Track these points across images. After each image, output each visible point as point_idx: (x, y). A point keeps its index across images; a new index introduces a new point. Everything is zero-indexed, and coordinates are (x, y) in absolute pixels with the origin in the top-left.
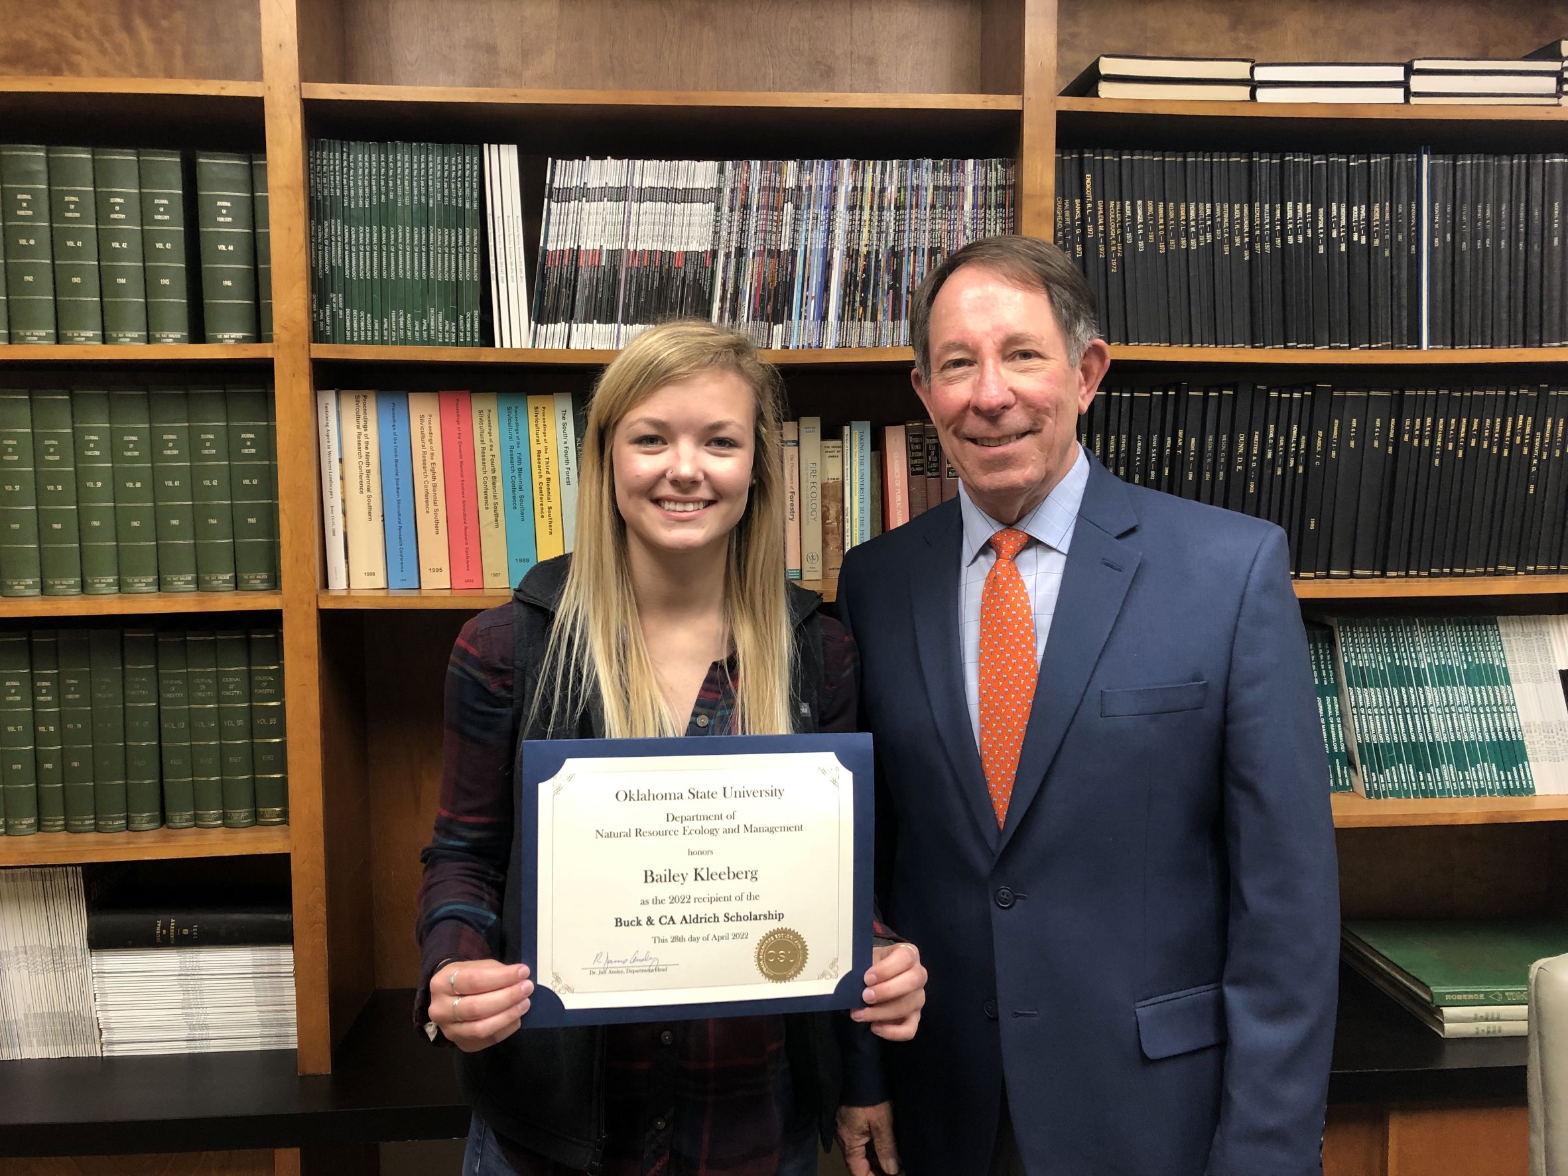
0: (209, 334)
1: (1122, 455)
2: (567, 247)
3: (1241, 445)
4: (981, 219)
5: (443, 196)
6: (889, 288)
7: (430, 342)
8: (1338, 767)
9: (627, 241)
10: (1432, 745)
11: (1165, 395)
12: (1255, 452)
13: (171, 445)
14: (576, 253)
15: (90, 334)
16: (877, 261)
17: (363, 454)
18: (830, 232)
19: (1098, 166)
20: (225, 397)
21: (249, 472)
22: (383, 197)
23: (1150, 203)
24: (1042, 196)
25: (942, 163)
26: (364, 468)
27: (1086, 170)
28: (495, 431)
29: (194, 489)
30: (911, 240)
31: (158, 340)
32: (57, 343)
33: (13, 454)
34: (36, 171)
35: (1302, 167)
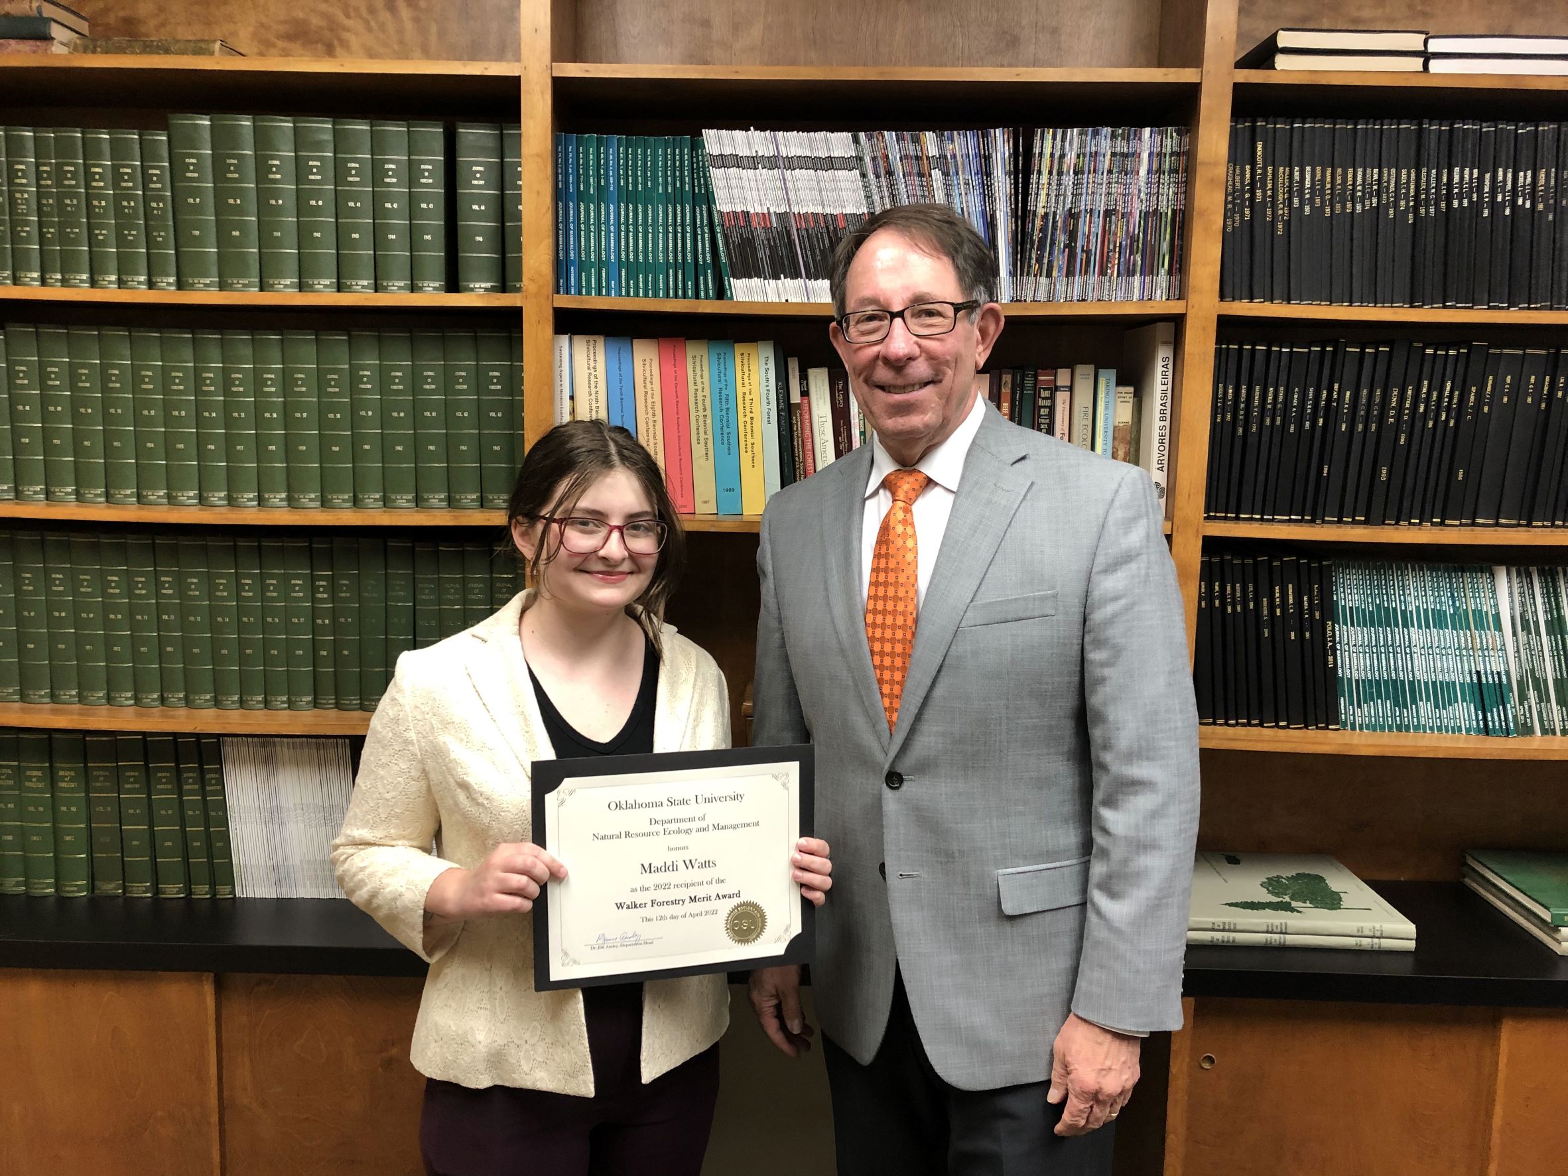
0: (463, 284)
1: (1279, 406)
3: (1395, 399)
4: (1155, 184)
6: (1065, 247)
11: (1323, 351)
12: (1408, 406)
13: (429, 380)
15: (365, 283)
16: (1055, 222)
17: (593, 392)
19: (1271, 134)
20: (475, 338)
21: (495, 406)
23: (1319, 169)
24: (1216, 164)
25: (1120, 131)
26: (594, 405)
27: (1258, 136)
28: (706, 374)
29: (448, 419)
30: (1088, 203)
31: (421, 289)
32: (339, 291)
33: (301, 386)
34: (324, 141)
35: (1470, 134)
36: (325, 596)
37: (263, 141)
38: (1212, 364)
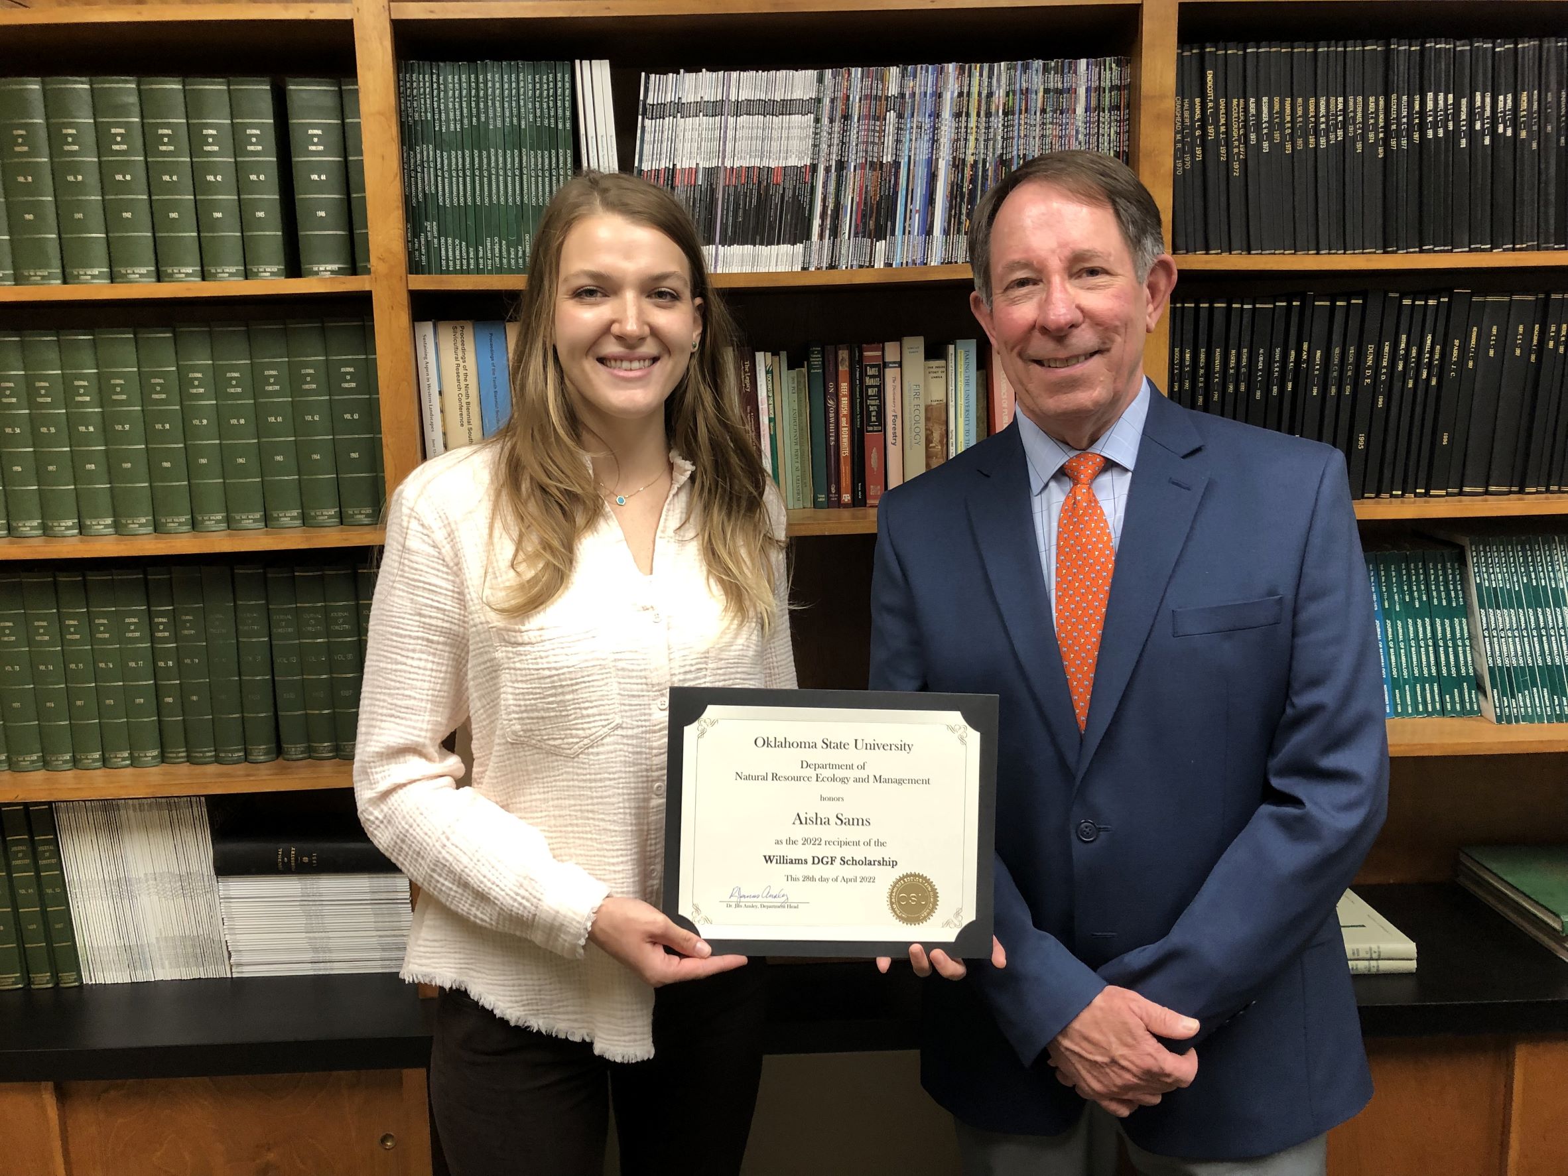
0: (305, 267)
1: (1243, 370)
2: (663, 166)
3: (1370, 357)
4: (1094, 123)
5: (535, 116)
8: (1466, 690)
9: (724, 159)
11: (1290, 306)
12: (1385, 364)
13: (272, 380)
14: (672, 172)
15: (190, 270)
16: (985, 170)
17: (463, 386)
18: (934, 141)
19: (1221, 62)
20: (323, 329)
21: (351, 407)
22: (474, 119)
23: (1276, 99)
24: (1162, 97)
25: (1053, 64)
26: (464, 401)
27: (1207, 63)
29: (297, 425)
30: (1020, 148)
31: (256, 275)
32: (159, 280)
33: (121, 393)
34: (128, 104)
35: (1443, 56)
36: (167, 634)
37: (54, 106)
38: (1168, 324)
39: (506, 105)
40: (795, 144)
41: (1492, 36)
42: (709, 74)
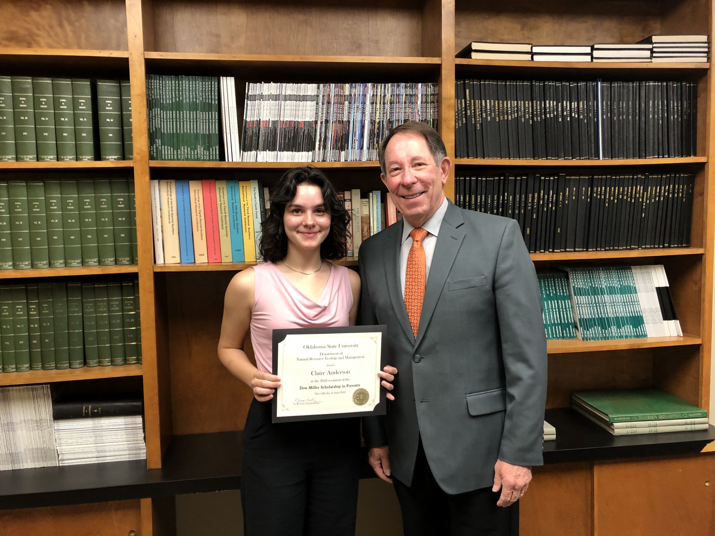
0: (103, 157)
1: (483, 203)
2: (255, 119)
3: (530, 199)
4: (424, 108)
5: (203, 98)
7: (198, 159)
8: (571, 328)
9: (280, 117)
10: (607, 319)
11: (500, 179)
12: (536, 201)
13: (87, 204)
14: (259, 122)
16: (383, 125)
17: (170, 207)
18: (363, 113)
19: (472, 87)
20: (110, 183)
21: (121, 215)
22: (177, 99)
23: (492, 101)
24: (450, 99)
25: (408, 85)
26: (171, 213)
27: (467, 87)
28: (226, 196)
29: (97, 222)
30: (397, 116)
31: (81, 159)
32: (38, 161)
33: (19, 208)
34: (28, 88)
35: (552, 87)
36: (35, 313)
38: (454, 186)
39: (191, 93)
40: (308, 113)
41: (569, 80)
42: (274, 84)
